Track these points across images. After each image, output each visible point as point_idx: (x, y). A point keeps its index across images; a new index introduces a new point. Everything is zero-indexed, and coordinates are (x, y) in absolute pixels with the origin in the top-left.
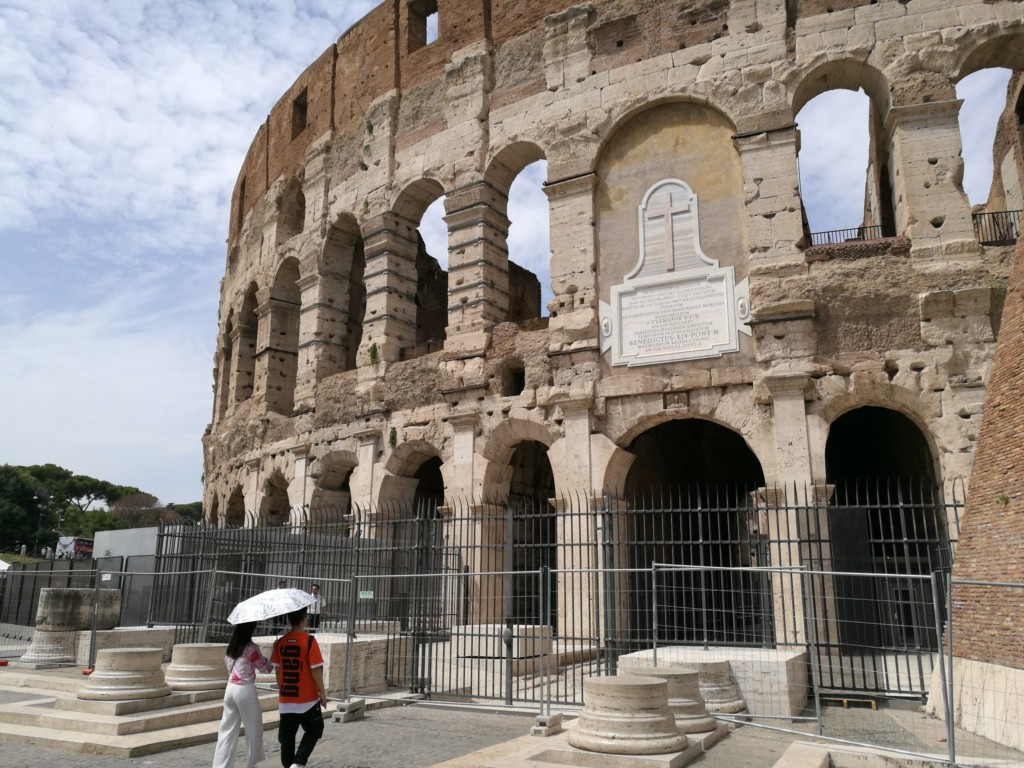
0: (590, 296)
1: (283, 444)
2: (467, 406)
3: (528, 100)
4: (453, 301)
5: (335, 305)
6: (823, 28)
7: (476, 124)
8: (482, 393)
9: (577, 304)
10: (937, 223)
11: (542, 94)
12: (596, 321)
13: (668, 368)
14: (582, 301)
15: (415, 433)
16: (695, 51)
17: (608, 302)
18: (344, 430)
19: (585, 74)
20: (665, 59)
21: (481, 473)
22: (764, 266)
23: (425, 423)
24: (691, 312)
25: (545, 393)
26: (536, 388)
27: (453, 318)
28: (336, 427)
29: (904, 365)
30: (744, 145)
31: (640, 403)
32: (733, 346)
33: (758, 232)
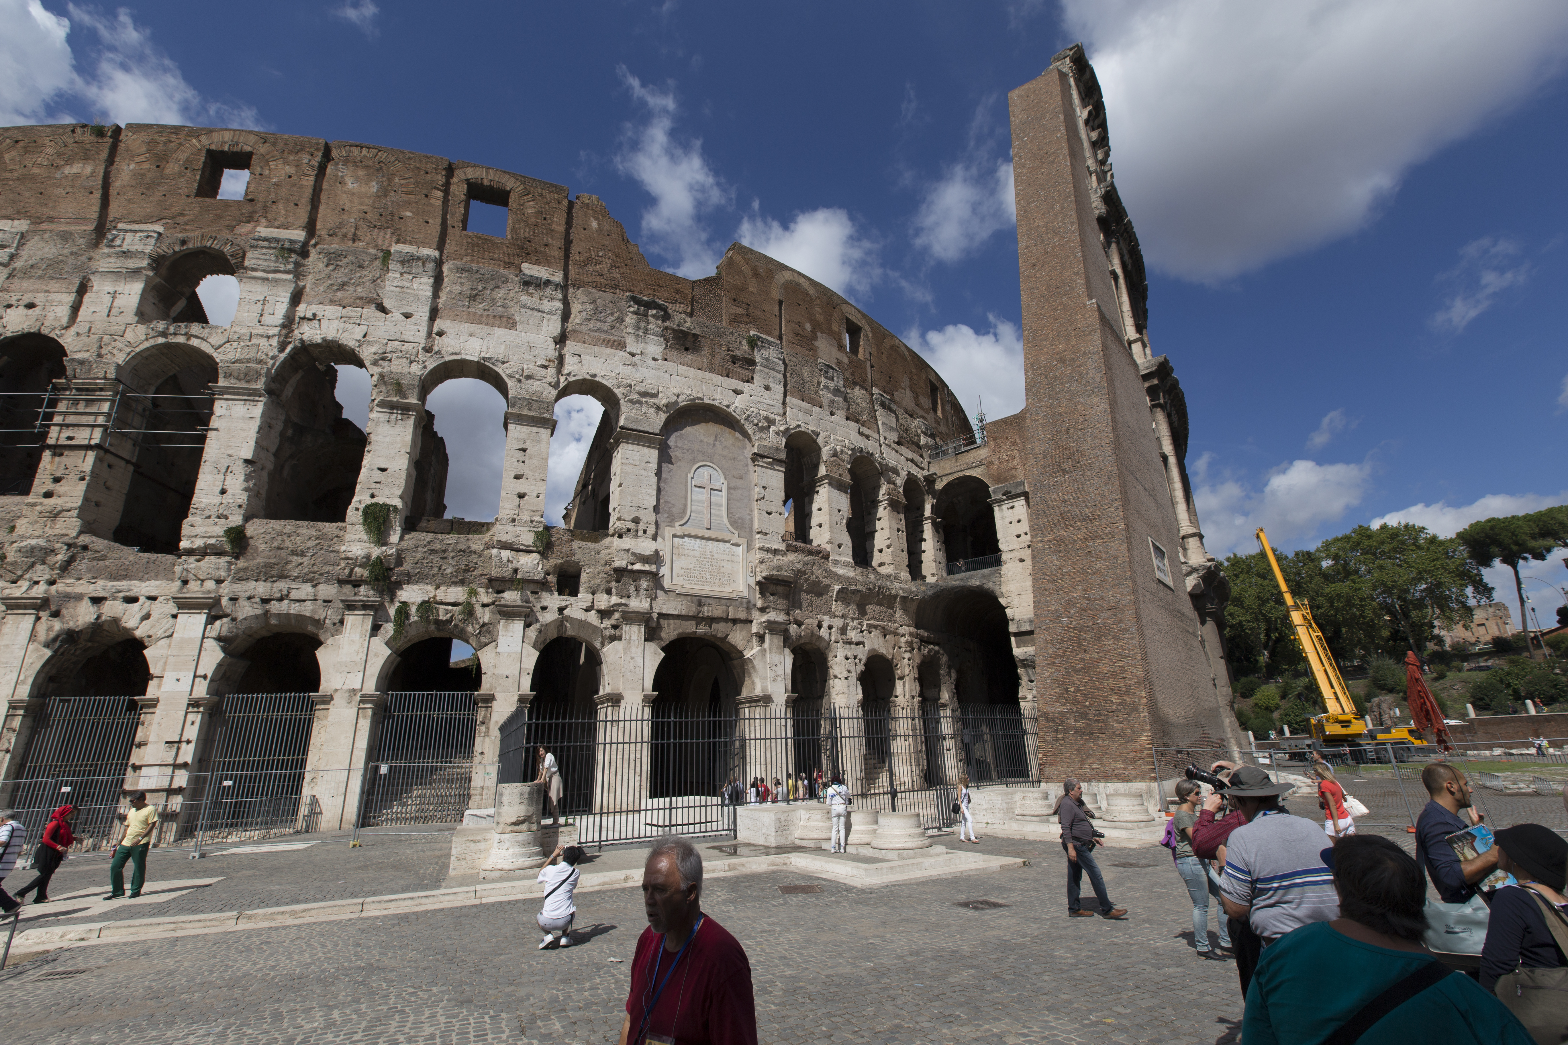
0: (651, 530)
1: (134, 587)
2: (516, 597)
3: (609, 351)
7: (550, 343)
8: (537, 587)
9: (640, 533)
10: (837, 547)
11: (621, 353)
13: (703, 600)
14: (645, 532)
16: (735, 383)
17: (665, 539)
18: (302, 590)
19: (659, 357)
20: (717, 378)
21: (530, 664)
22: (767, 546)
23: (455, 604)
24: (720, 562)
25: (605, 600)
26: (593, 593)
28: (284, 584)
29: (825, 624)
30: (759, 461)
31: (680, 621)
32: (744, 594)
33: (763, 523)
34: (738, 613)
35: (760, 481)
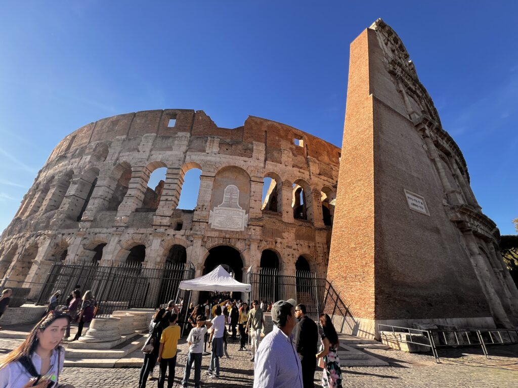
1: (71, 231)
3: (200, 153)
4: (163, 198)
5: (110, 188)
6: (271, 165)
7: (182, 154)
8: (167, 228)
9: (204, 209)
10: (288, 213)
11: (204, 153)
12: (209, 215)
13: (226, 232)
15: (137, 237)
16: (244, 158)
17: (213, 211)
18: (105, 230)
19: (217, 153)
21: (162, 253)
23: (142, 234)
24: (234, 219)
26: (186, 230)
27: (161, 203)
29: (279, 242)
30: (252, 183)
31: (216, 239)
32: (243, 229)
33: (252, 204)
34: (240, 236)
35: (253, 190)
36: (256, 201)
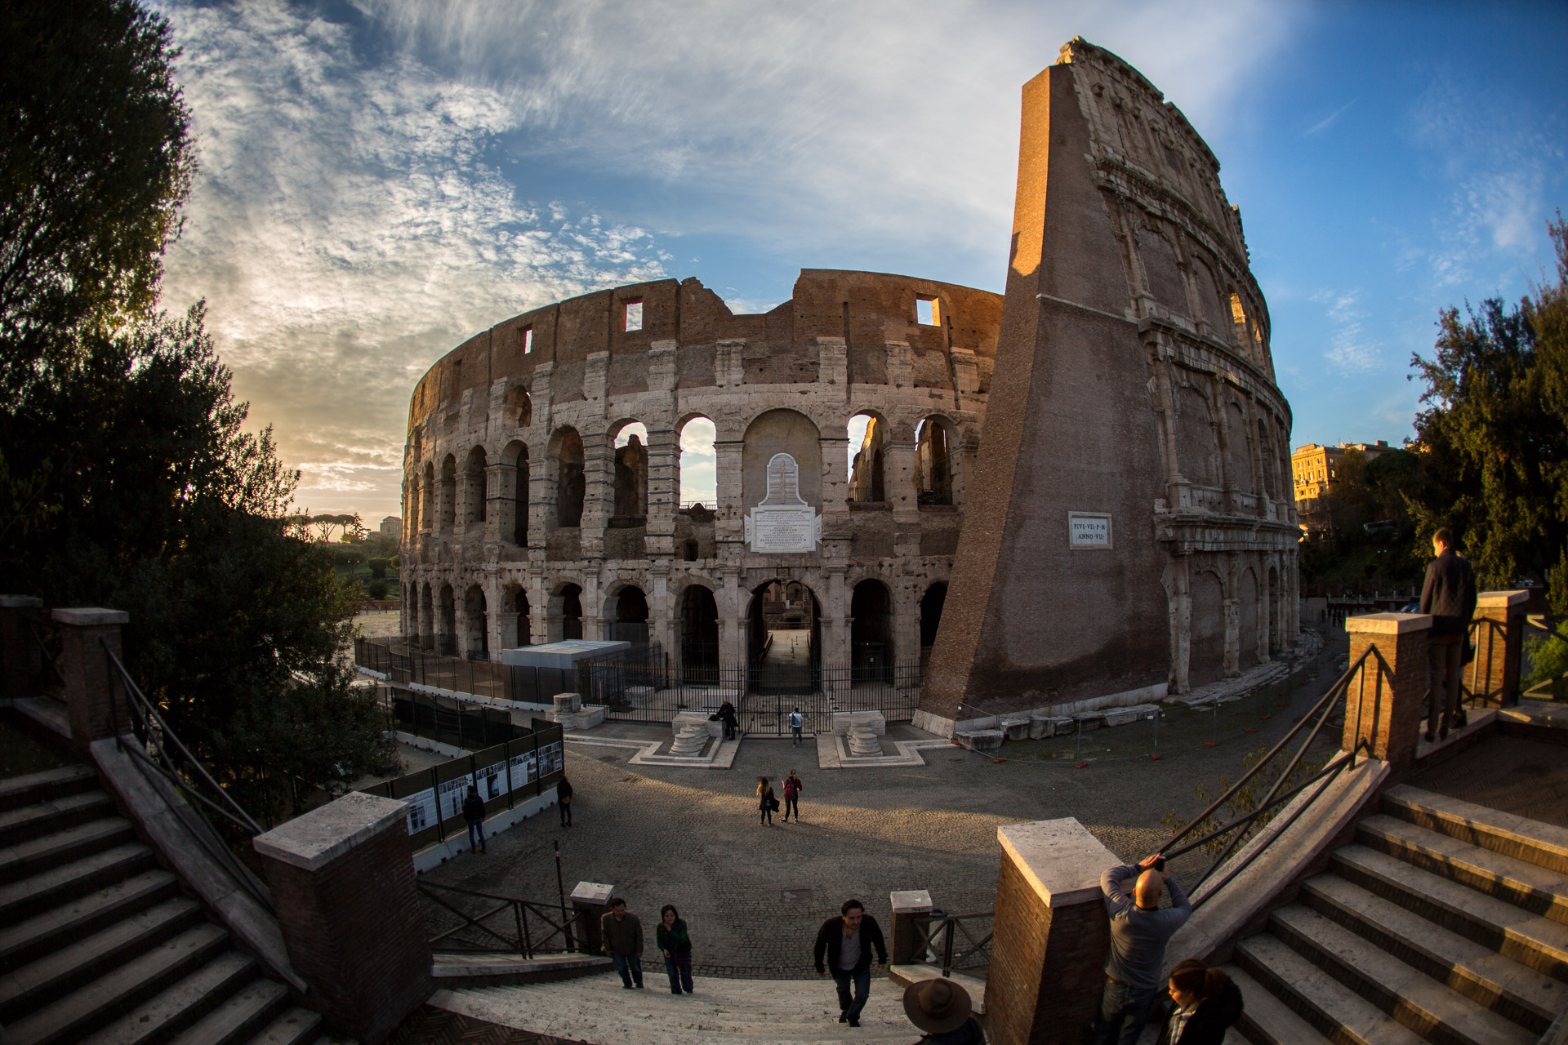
0: (740, 511)
1: (520, 565)
2: (663, 562)
3: (704, 389)
4: (652, 499)
6: (864, 391)
7: (669, 393)
8: (672, 557)
9: (732, 515)
10: (904, 499)
11: (713, 388)
12: (743, 526)
13: (780, 556)
14: (735, 514)
15: (625, 575)
16: (802, 386)
17: (750, 517)
18: (570, 565)
19: (740, 383)
20: (787, 386)
21: (672, 602)
22: (830, 510)
23: (633, 570)
24: (794, 528)
25: (711, 563)
26: (706, 558)
27: (652, 510)
28: (565, 563)
29: (886, 564)
30: (824, 444)
31: (764, 571)
32: (813, 549)
33: (828, 491)
34: (808, 561)
35: (826, 460)
36: (834, 484)
